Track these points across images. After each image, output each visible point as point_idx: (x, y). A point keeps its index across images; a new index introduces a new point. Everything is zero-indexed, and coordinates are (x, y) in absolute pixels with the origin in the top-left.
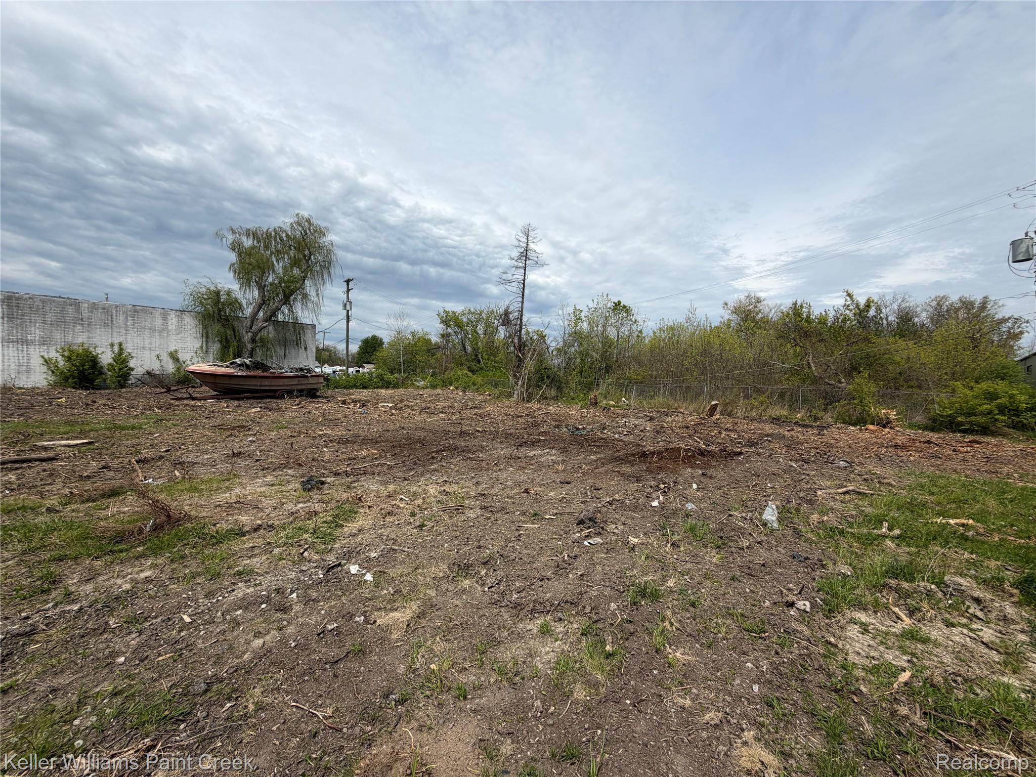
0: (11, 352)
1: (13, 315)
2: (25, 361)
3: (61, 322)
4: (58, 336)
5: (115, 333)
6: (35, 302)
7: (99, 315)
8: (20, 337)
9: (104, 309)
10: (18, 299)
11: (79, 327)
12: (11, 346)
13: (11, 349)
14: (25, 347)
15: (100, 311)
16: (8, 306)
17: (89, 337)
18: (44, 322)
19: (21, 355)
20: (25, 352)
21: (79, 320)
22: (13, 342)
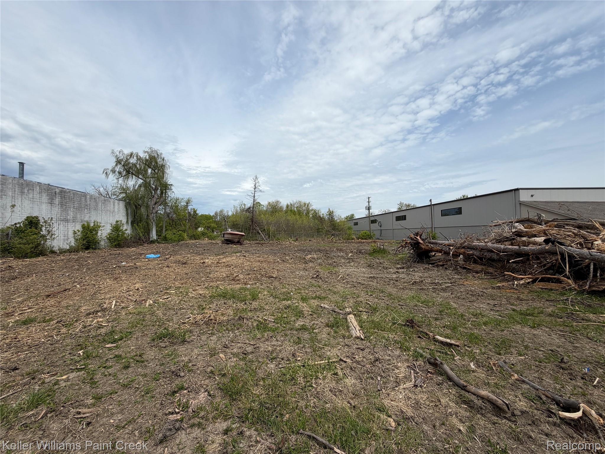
0: (61, 227)
1: (62, 202)
2: (67, 233)
3: (79, 209)
4: (79, 216)
5: (98, 214)
6: (71, 194)
7: (93, 204)
8: (65, 217)
9: (94, 199)
10: (65, 192)
11: (86, 211)
12: (61, 223)
13: (61, 225)
14: (67, 223)
15: (93, 200)
16: (61, 197)
17: (90, 217)
18: (74, 207)
19: (65, 229)
20: (67, 227)
21: (86, 206)
22: (62, 221)
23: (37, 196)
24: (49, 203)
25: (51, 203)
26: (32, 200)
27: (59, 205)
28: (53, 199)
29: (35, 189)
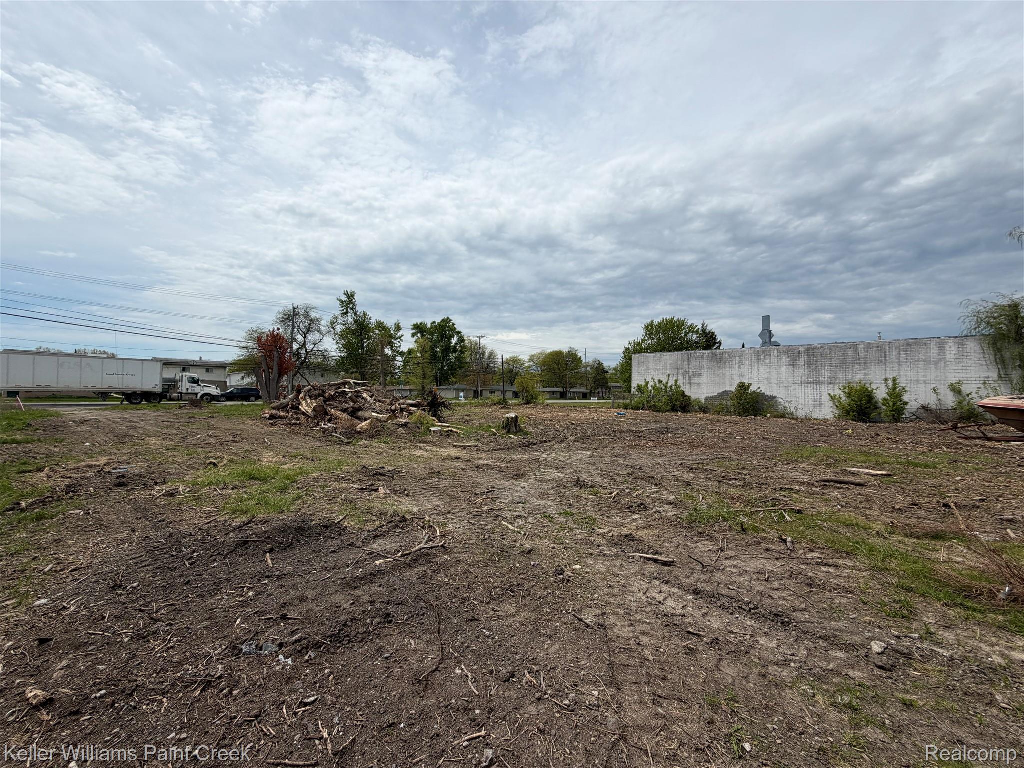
0: (810, 391)
1: (811, 362)
2: (818, 398)
3: (844, 364)
4: (841, 376)
5: (888, 369)
6: (824, 350)
7: (873, 353)
8: (815, 379)
9: (878, 347)
10: (814, 349)
11: (857, 367)
12: (810, 386)
13: (809, 389)
14: (818, 386)
15: (875, 349)
16: (808, 355)
17: (865, 375)
18: (831, 365)
19: (816, 393)
20: (818, 391)
21: (857, 360)
22: (811, 383)
23: (774, 360)
24: (791, 365)
25: (793, 365)
26: (770, 366)
27: (805, 365)
28: (796, 360)
29: (772, 354)
